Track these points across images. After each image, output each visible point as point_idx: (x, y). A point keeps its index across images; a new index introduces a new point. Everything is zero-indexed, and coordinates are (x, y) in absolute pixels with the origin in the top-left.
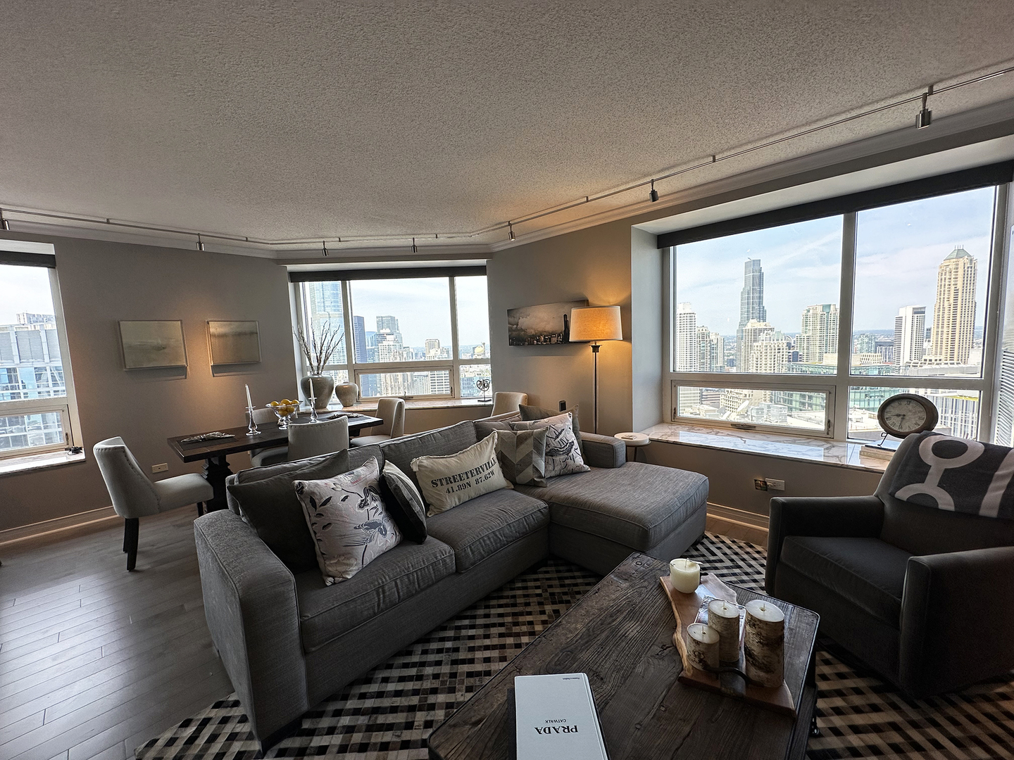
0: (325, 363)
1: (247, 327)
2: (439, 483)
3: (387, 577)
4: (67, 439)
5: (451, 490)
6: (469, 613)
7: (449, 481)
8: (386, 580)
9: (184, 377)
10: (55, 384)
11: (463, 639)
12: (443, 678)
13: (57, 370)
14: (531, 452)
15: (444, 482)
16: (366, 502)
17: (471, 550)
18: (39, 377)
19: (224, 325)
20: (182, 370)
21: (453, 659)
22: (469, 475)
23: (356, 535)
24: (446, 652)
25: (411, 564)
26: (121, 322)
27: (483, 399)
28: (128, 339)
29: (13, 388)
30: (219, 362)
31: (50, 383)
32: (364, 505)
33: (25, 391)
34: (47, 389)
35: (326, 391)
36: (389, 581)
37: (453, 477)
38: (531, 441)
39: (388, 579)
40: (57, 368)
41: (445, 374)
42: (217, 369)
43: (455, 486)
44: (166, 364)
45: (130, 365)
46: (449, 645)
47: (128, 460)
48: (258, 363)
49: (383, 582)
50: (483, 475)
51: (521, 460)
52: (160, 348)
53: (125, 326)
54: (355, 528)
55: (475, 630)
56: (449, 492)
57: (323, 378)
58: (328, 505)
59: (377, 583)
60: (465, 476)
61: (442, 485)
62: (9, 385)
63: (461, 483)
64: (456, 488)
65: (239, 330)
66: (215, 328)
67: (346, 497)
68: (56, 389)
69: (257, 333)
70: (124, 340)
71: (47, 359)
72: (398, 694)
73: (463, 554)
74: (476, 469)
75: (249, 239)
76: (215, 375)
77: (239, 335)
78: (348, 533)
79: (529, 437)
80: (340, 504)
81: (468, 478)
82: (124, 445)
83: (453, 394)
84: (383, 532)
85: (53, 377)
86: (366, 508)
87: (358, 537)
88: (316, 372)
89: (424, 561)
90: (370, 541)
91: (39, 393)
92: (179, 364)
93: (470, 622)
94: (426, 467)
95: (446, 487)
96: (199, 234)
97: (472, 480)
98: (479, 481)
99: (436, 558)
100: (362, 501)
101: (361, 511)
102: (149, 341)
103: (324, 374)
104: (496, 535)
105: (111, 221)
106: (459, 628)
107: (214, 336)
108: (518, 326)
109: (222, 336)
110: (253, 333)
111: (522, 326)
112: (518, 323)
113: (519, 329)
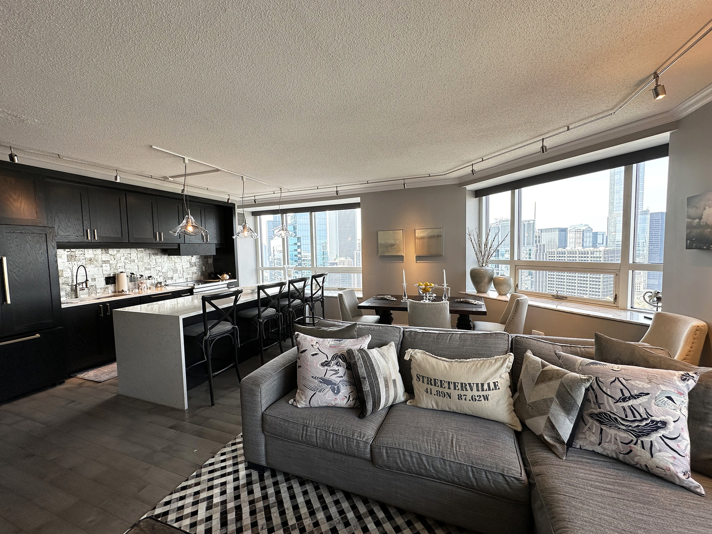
1: (435, 232)
2: (421, 378)
3: (313, 422)
5: (429, 391)
6: (392, 511)
7: (429, 381)
8: (311, 424)
9: (402, 261)
11: (360, 524)
12: (316, 530)
14: (551, 400)
15: (425, 380)
16: (328, 364)
17: (387, 453)
19: (423, 231)
20: (401, 258)
21: (337, 528)
22: (452, 386)
23: (312, 382)
24: (342, 518)
25: (333, 426)
26: (378, 232)
28: (381, 241)
30: (420, 254)
32: (326, 365)
36: (313, 426)
37: (435, 380)
38: (555, 384)
39: (313, 424)
42: (419, 258)
43: (434, 389)
44: (395, 253)
45: (380, 254)
46: (350, 515)
48: (441, 255)
49: (309, 423)
50: (469, 394)
51: (535, 402)
52: (392, 245)
53: (380, 234)
54: (313, 377)
55: (375, 527)
56: (427, 392)
58: (303, 354)
59: (305, 421)
60: (446, 385)
61: (423, 382)
63: (441, 390)
64: (434, 392)
65: (431, 234)
66: (419, 233)
67: (316, 354)
69: (441, 236)
70: (379, 241)
72: (296, 508)
73: (377, 450)
74: (462, 384)
75: (430, 175)
76: (418, 262)
77: (430, 237)
78: (308, 378)
79: (557, 379)
80: (309, 356)
81: (449, 388)
84: (336, 391)
86: (326, 368)
87: (312, 384)
88: (480, 265)
89: (343, 430)
90: (320, 391)
92: (400, 254)
93: (382, 518)
94: (416, 360)
95: (425, 386)
96: (404, 179)
97: (455, 394)
98: (463, 398)
99: (353, 435)
100: (326, 361)
101: (321, 368)
102: (389, 241)
104: (421, 460)
106: (371, 513)
107: (417, 238)
108: (702, 221)
109: (422, 238)
110: (439, 236)
111: (707, 220)
112: (702, 215)
113: (702, 224)
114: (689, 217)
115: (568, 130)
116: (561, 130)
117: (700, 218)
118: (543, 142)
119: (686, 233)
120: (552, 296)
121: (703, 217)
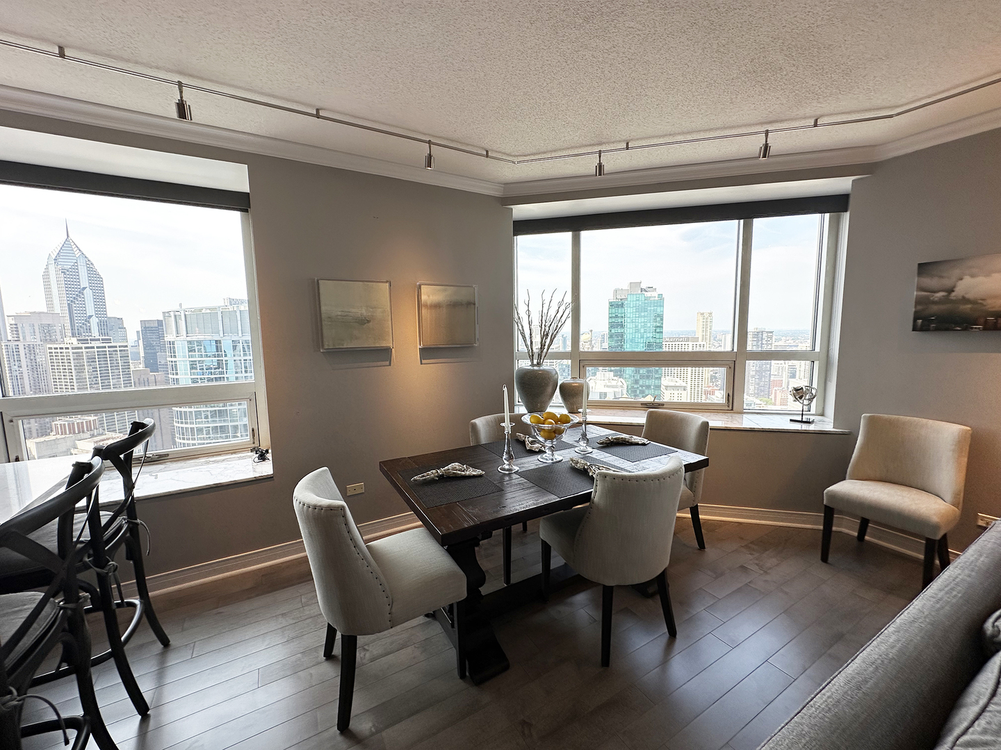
0: (548, 349)
1: (464, 294)
4: (254, 436)
9: (388, 363)
10: (245, 355)
13: (246, 343)
18: (235, 348)
19: (439, 289)
20: (384, 354)
26: (321, 282)
27: (799, 418)
28: (329, 306)
29: (218, 356)
30: (430, 342)
31: (242, 353)
33: (226, 358)
34: (240, 358)
35: (549, 389)
40: (246, 342)
41: (721, 372)
42: (426, 353)
44: (370, 343)
45: (328, 344)
47: (349, 532)
48: (473, 346)
52: (363, 321)
53: (326, 287)
57: (544, 370)
62: (217, 353)
65: (454, 298)
66: (430, 294)
68: (245, 358)
69: (474, 304)
70: (323, 308)
71: (240, 335)
75: (490, 154)
76: (424, 361)
77: (454, 305)
82: (343, 503)
83: (731, 404)
85: (244, 348)
88: (535, 362)
91: (235, 361)
92: (384, 344)
96: (429, 142)
102: (353, 310)
103: (547, 365)
105: (322, 113)
107: (426, 306)
108: (953, 294)
109: (436, 306)
110: (470, 304)
111: (966, 294)
112: (954, 287)
113: (952, 298)
114: (920, 289)
115: (816, 125)
116: (802, 123)
117: (951, 290)
118: (767, 136)
119: (914, 310)
120: (642, 404)
121: (957, 289)
